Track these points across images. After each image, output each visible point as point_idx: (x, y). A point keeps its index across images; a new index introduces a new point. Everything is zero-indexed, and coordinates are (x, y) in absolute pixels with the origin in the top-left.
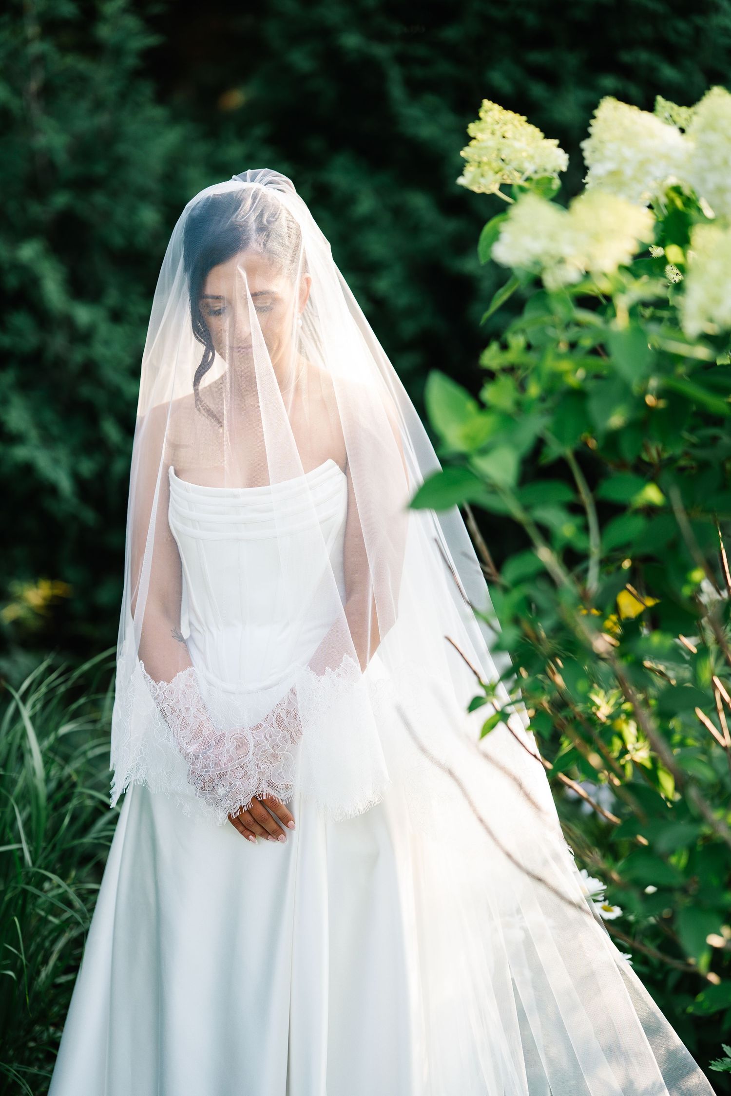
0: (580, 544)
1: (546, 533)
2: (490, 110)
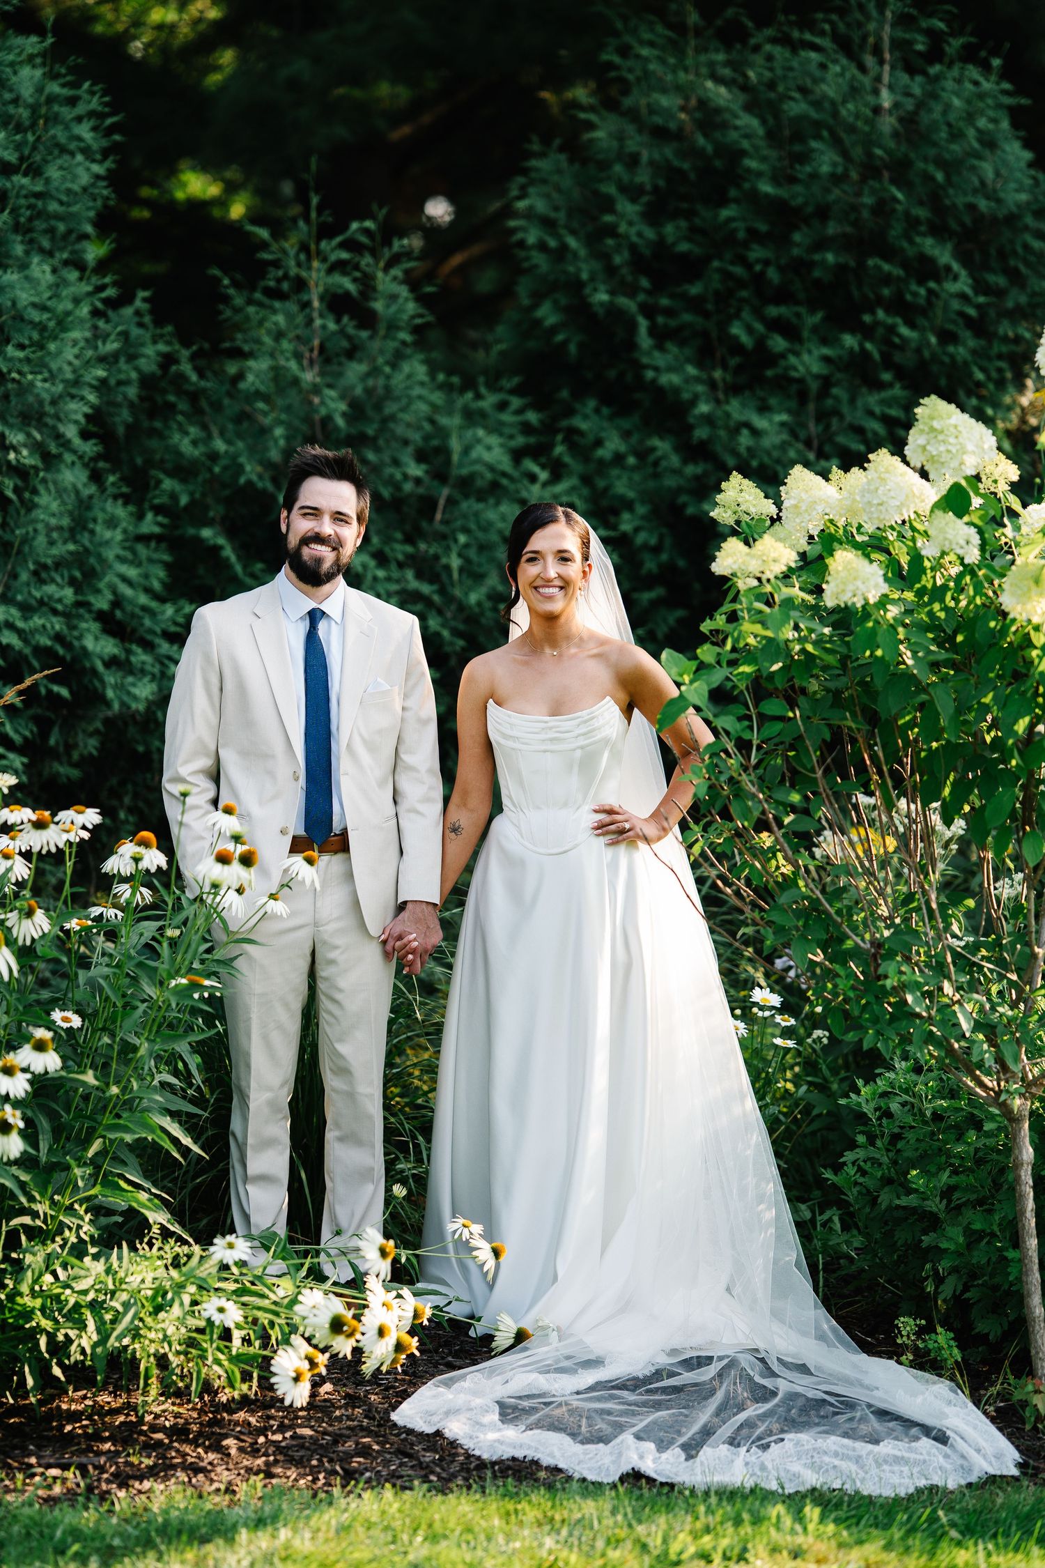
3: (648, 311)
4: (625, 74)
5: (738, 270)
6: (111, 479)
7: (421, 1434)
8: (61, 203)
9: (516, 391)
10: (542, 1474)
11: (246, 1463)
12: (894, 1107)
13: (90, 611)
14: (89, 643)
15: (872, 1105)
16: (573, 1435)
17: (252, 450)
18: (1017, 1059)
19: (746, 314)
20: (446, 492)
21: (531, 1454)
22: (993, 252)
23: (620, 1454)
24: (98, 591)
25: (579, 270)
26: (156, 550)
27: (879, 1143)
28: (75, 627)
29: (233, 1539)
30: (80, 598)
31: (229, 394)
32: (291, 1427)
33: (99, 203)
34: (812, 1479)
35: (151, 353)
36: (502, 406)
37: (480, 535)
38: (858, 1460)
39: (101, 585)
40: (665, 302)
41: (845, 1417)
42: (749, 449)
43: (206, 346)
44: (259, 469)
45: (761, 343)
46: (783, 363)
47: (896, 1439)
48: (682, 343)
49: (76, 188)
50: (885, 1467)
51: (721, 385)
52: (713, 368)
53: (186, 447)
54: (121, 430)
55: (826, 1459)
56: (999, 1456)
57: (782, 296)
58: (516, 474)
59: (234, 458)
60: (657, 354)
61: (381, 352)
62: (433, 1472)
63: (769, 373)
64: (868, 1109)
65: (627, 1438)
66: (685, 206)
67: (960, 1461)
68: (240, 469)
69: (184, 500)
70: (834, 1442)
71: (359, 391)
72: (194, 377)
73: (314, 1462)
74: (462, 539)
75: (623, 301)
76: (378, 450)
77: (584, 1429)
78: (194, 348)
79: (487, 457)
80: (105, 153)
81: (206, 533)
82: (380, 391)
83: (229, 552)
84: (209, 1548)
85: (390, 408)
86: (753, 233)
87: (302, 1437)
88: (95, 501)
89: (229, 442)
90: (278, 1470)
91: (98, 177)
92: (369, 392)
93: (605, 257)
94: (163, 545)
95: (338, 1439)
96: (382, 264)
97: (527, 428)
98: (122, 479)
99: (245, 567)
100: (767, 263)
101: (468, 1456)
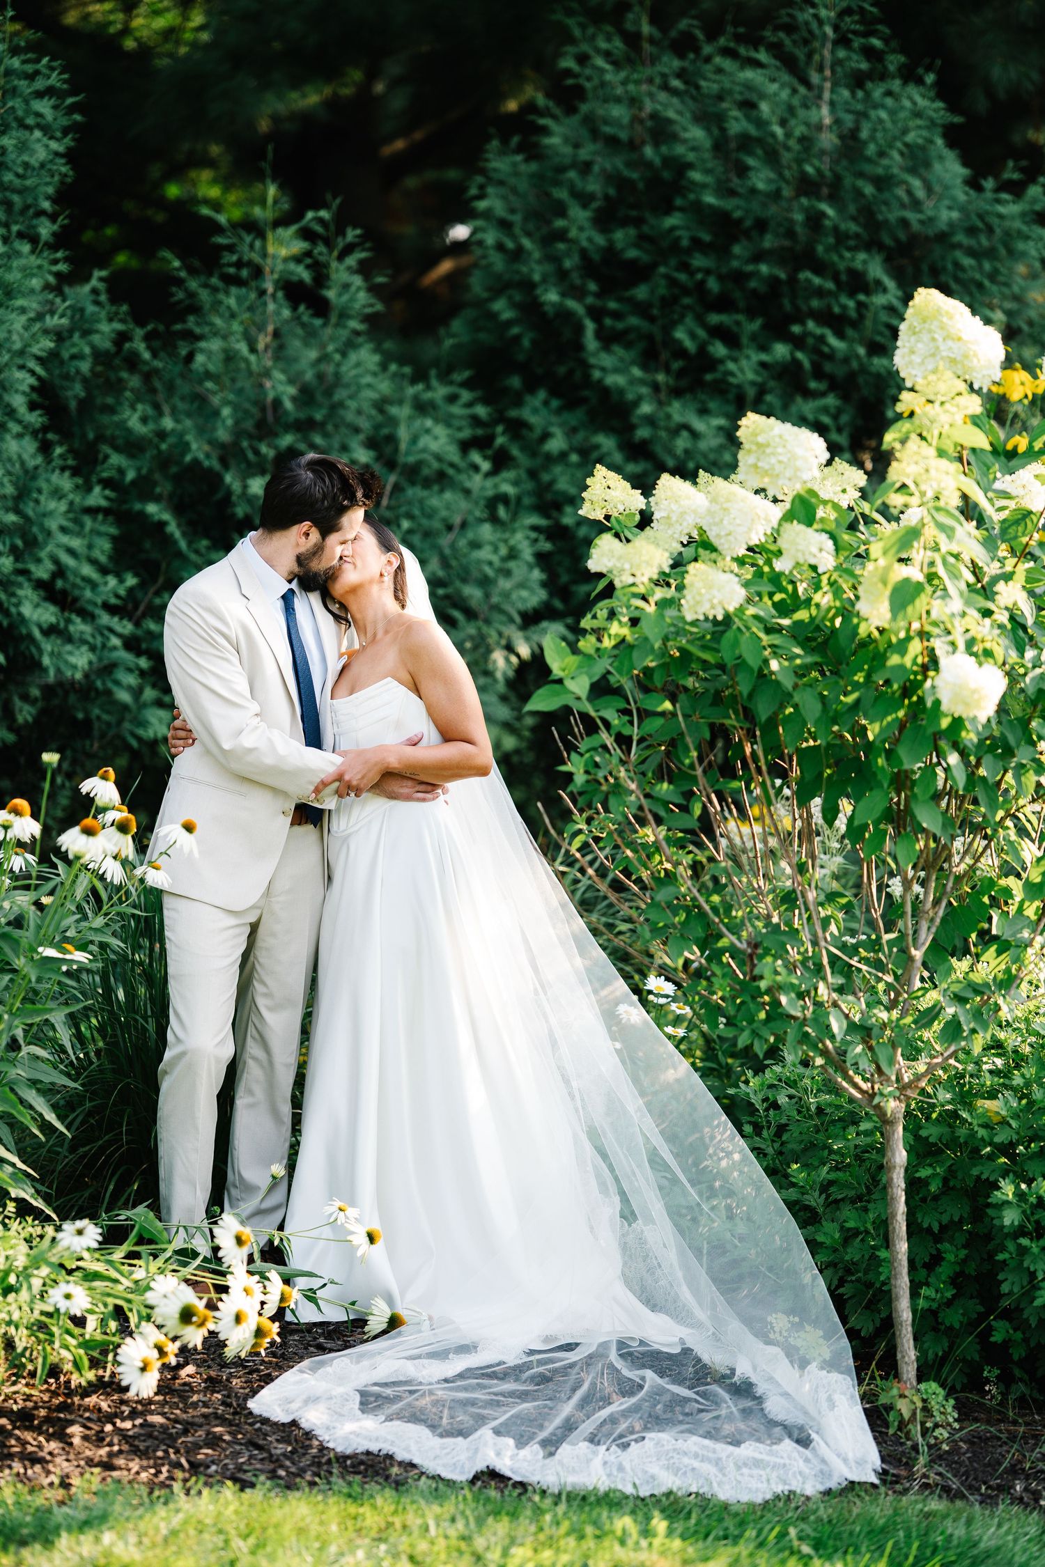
0: (626, 731)
1: (607, 725)
2: (600, 470)
3: (596, 314)
4: (582, 81)
5: (682, 277)
6: (58, 451)
7: (276, 1424)
8: (18, 175)
9: (467, 384)
10: (395, 1470)
11: (88, 1453)
12: (782, 1100)
13: (30, 580)
14: (27, 610)
15: (760, 1096)
16: (433, 1427)
17: (201, 431)
18: (892, 1061)
19: (689, 320)
20: (392, 479)
21: (387, 1448)
22: (925, 268)
23: (477, 1450)
24: (39, 561)
25: (532, 270)
26: (104, 522)
27: (765, 1133)
28: (13, 595)
29: (52, 1543)
30: (20, 566)
31: (182, 376)
32: (142, 1414)
33: (57, 178)
34: (668, 1481)
35: (106, 330)
36: (452, 399)
37: (425, 522)
38: (717, 1462)
39: (43, 554)
40: (612, 305)
41: (711, 1415)
42: (687, 451)
43: (161, 328)
44: (206, 448)
45: (702, 349)
46: (721, 368)
47: (759, 1440)
48: (628, 346)
49: (34, 162)
50: (745, 1471)
51: (663, 388)
52: (656, 371)
53: (134, 423)
54: (73, 404)
55: (686, 1460)
56: (860, 1463)
57: (723, 304)
58: (462, 465)
59: (181, 435)
60: (603, 355)
61: (332, 339)
62: (282, 1466)
63: (709, 377)
64: (756, 1100)
65: (486, 1433)
66: (634, 213)
67: (820, 1466)
68: (186, 447)
69: (130, 475)
70: (694, 1443)
71: (309, 376)
72: (147, 355)
73: (160, 1454)
74: (406, 524)
75: (572, 304)
76: (326, 435)
77: (445, 1421)
78: (149, 327)
79: (434, 446)
80: (66, 131)
81: (152, 508)
82: (330, 378)
83: (173, 529)
84: (25, 1553)
85: (340, 394)
86: (697, 243)
87: (152, 1425)
88: (40, 470)
89: (177, 421)
90: (120, 1462)
91: (57, 154)
92: (320, 377)
93: (555, 259)
94: (111, 519)
95: (188, 1427)
96: (335, 253)
97: (476, 421)
98: (70, 451)
99: (190, 544)
100: (708, 272)
101: (323, 1448)
